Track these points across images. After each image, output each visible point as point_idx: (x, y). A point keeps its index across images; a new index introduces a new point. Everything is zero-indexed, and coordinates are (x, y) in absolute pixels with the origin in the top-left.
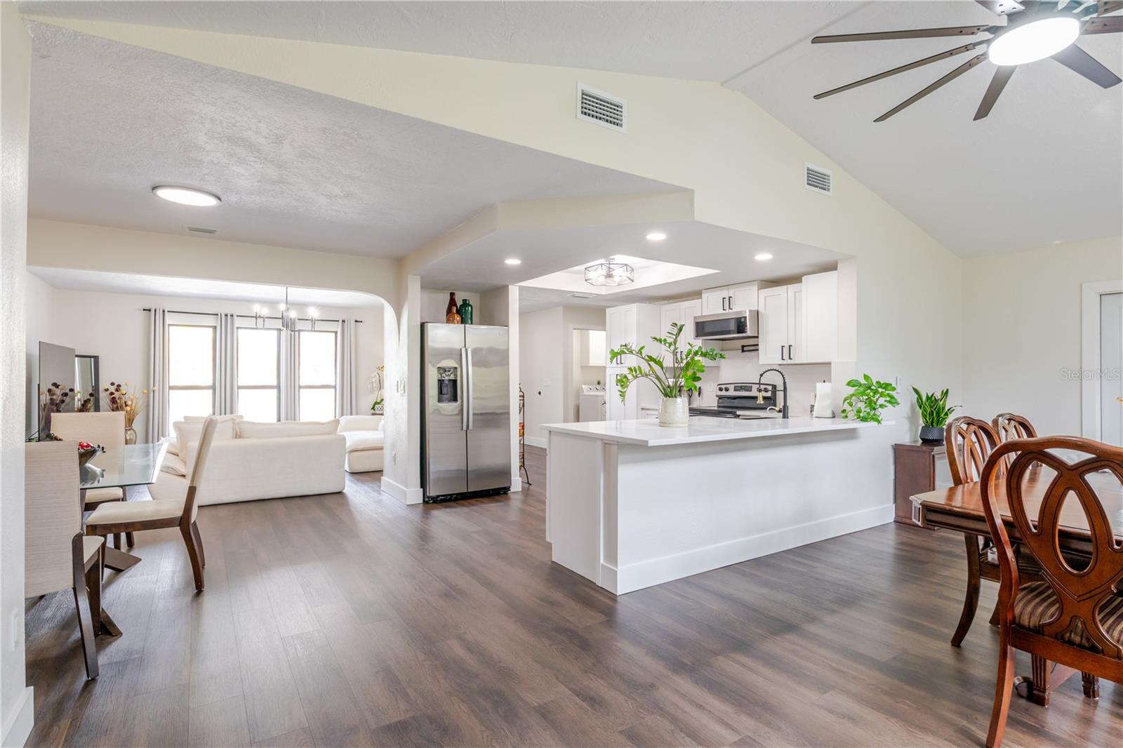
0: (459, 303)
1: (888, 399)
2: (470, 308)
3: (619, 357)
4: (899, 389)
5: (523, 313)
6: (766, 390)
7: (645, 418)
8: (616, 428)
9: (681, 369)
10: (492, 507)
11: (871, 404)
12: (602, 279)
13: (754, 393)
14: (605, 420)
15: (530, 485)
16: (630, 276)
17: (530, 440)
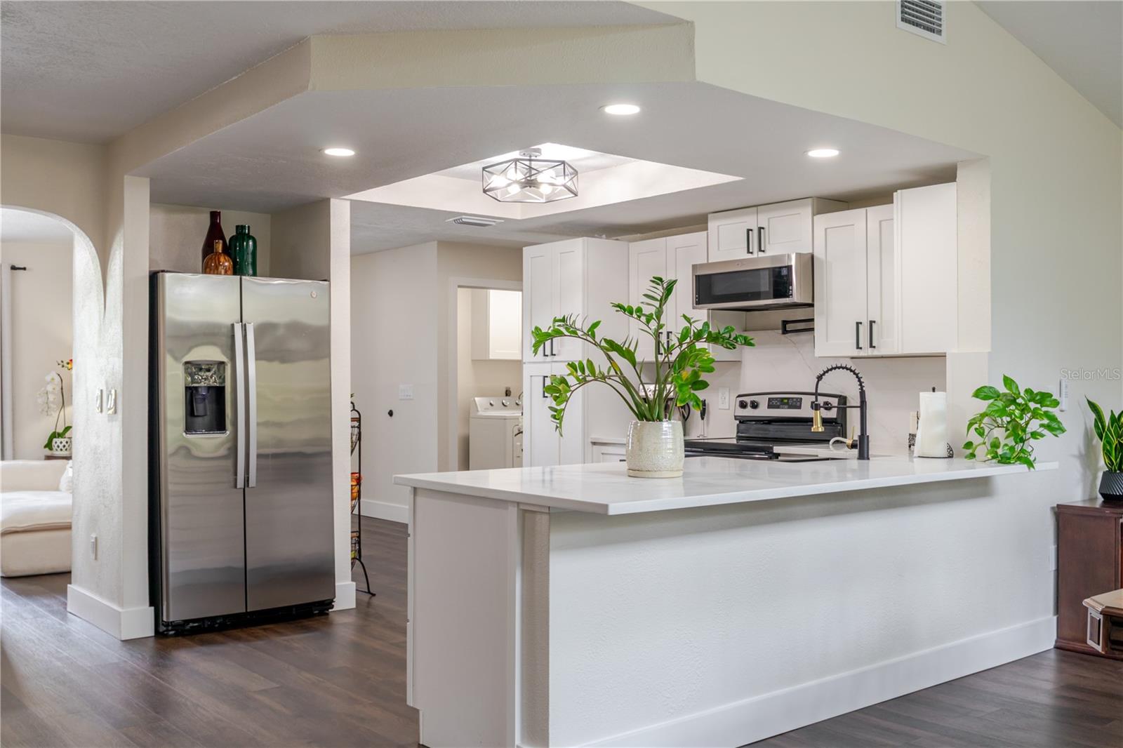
0: (229, 232)
1: (1046, 421)
2: (251, 243)
3: (548, 343)
4: (1063, 405)
5: (359, 255)
6: (828, 407)
7: (598, 461)
8: (543, 481)
9: (671, 365)
10: (297, 642)
11: (1017, 432)
12: (515, 190)
13: (805, 411)
14: (521, 465)
15: (374, 595)
16: (569, 184)
17: (375, 507)
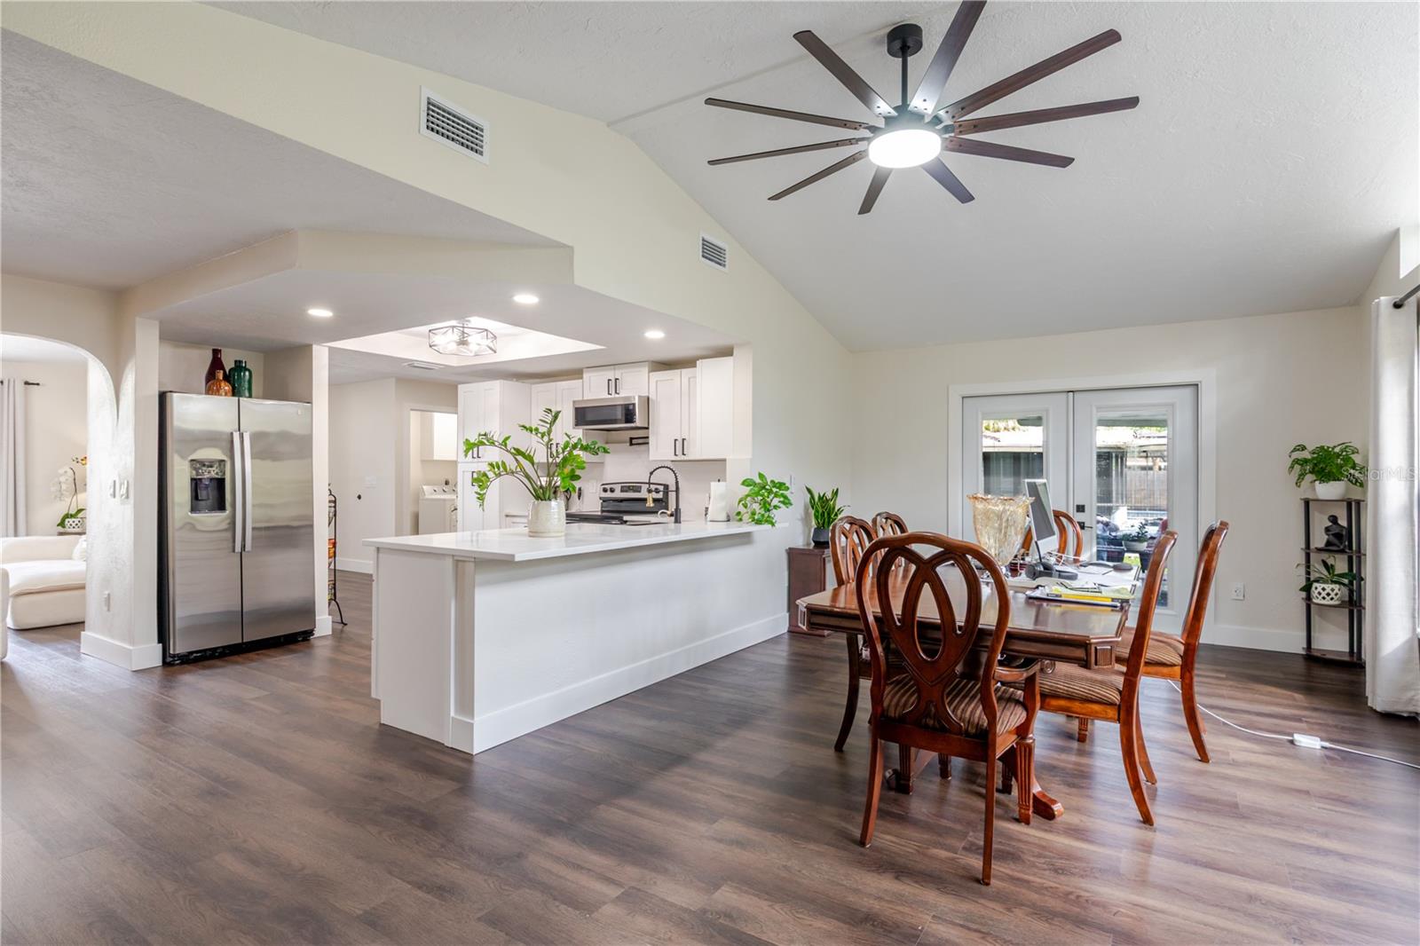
0: (229, 364)
1: (782, 499)
2: (247, 373)
3: (475, 449)
4: (792, 489)
5: (335, 385)
6: (657, 491)
7: (510, 527)
8: (472, 541)
9: (557, 465)
10: (285, 661)
11: (766, 506)
12: (453, 347)
13: (643, 494)
14: (456, 531)
15: (346, 624)
16: (491, 345)
17: (346, 563)
